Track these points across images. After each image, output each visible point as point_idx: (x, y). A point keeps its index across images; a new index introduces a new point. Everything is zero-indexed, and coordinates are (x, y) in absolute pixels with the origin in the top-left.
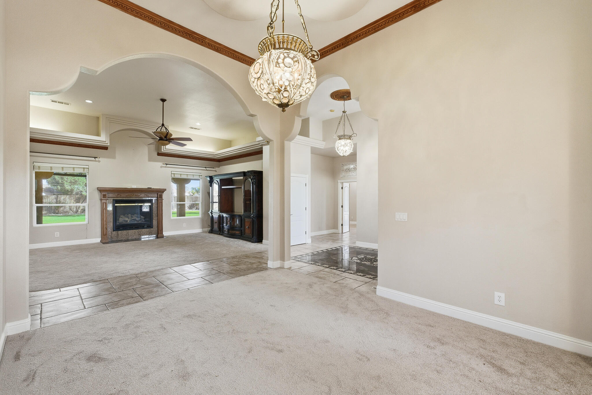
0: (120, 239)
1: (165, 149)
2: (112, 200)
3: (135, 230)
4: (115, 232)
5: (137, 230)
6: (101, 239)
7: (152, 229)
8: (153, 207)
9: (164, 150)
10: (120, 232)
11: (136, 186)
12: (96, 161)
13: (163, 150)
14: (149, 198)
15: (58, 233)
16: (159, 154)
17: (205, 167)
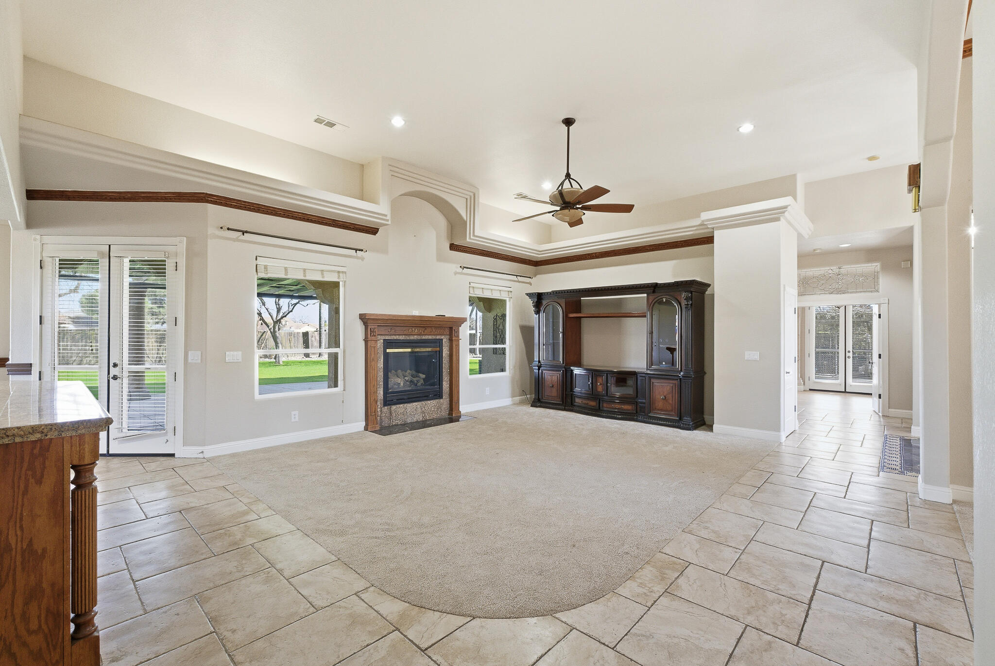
0: (394, 424)
1: (474, 235)
2: (382, 341)
3: (416, 403)
4: (386, 408)
5: (420, 403)
6: (364, 423)
7: (441, 400)
8: (444, 355)
9: (472, 237)
10: (394, 407)
11: (417, 312)
12: (357, 258)
13: (470, 238)
14: (438, 337)
15: (297, 412)
16: (453, 247)
17: (517, 276)
